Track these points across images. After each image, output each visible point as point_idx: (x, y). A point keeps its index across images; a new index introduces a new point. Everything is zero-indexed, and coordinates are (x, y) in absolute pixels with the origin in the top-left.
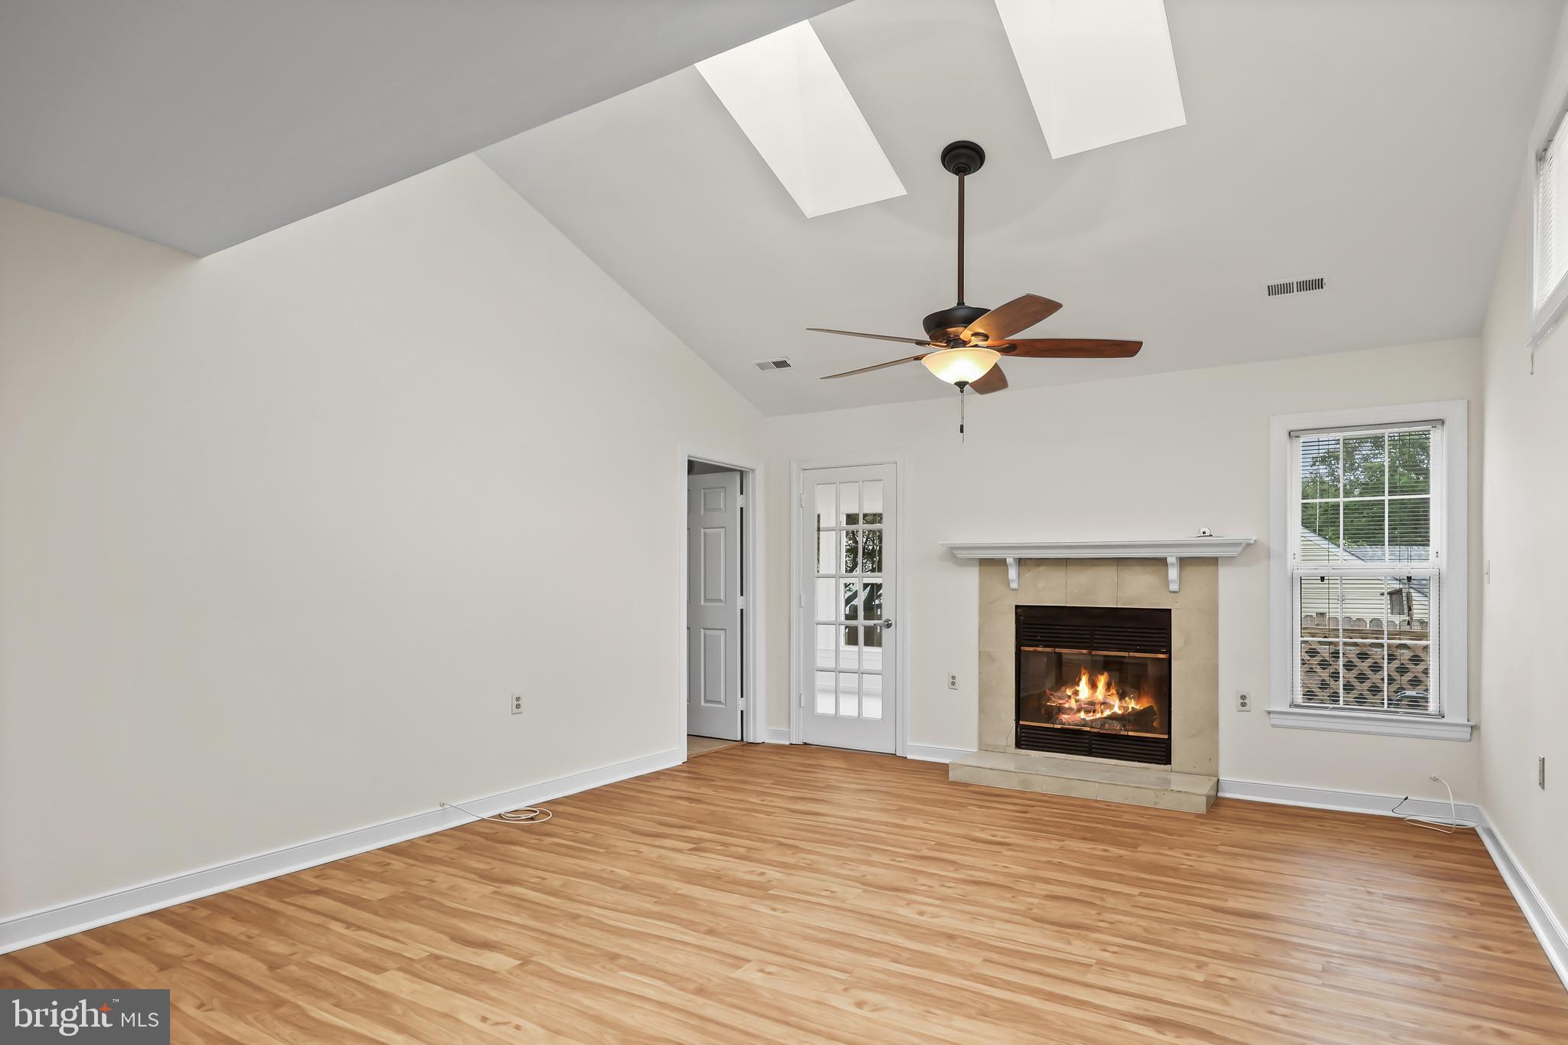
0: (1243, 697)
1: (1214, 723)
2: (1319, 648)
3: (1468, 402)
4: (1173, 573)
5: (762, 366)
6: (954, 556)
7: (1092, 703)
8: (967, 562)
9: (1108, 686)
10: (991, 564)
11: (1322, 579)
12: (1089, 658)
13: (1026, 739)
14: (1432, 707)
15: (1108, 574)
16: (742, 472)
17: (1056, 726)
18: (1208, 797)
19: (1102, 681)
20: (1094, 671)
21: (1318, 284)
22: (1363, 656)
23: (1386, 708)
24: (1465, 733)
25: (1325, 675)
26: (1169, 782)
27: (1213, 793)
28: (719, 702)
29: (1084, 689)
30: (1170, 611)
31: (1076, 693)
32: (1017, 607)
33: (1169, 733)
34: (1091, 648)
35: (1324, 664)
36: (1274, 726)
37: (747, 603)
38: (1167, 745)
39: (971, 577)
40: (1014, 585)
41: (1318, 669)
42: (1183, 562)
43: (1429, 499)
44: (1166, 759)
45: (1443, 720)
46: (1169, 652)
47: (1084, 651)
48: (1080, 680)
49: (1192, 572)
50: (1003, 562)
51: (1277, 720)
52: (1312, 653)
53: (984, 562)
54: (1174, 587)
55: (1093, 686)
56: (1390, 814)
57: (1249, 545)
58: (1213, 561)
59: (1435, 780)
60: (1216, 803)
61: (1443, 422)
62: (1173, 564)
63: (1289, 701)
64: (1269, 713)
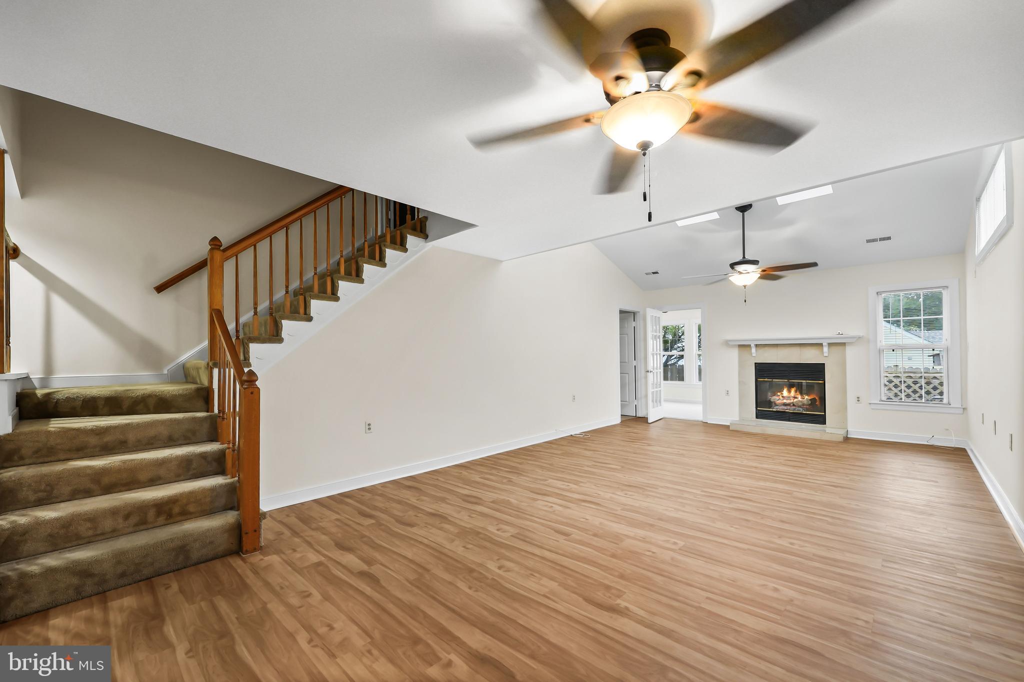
0: (858, 398)
1: (845, 408)
2: (893, 379)
3: (959, 279)
4: (826, 349)
5: (647, 274)
6: (727, 344)
7: (789, 397)
8: (734, 346)
9: (796, 391)
10: (744, 347)
11: (893, 350)
12: (788, 383)
13: (760, 415)
14: (945, 401)
15: (796, 350)
16: (634, 313)
17: (774, 410)
18: (844, 437)
19: (793, 390)
20: (790, 386)
21: (889, 238)
22: (915, 383)
23: (923, 401)
24: (961, 411)
25: (896, 390)
26: (825, 431)
27: (845, 435)
28: (626, 401)
29: (785, 393)
30: (824, 364)
31: (782, 394)
32: (755, 363)
33: (825, 412)
34: (789, 379)
35: (896, 386)
36: (872, 409)
37: (637, 364)
38: (824, 417)
39: (735, 353)
40: (754, 355)
41: (893, 388)
42: (830, 345)
43: (942, 318)
44: (824, 422)
45: (950, 406)
46: (824, 381)
47: (786, 380)
48: (783, 390)
49: (834, 349)
50: (749, 346)
51: (873, 406)
52: (890, 381)
53: (740, 346)
54: (826, 354)
55: (789, 391)
56: (926, 443)
57: (860, 337)
58: (844, 344)
59: (947, 430)
60: (847, 439)
61: (947, 287)
62: (826, 346)
63: (879, 398)
64: (870, 404)
